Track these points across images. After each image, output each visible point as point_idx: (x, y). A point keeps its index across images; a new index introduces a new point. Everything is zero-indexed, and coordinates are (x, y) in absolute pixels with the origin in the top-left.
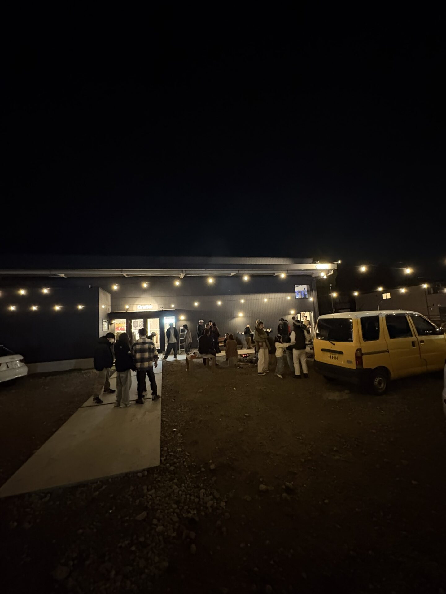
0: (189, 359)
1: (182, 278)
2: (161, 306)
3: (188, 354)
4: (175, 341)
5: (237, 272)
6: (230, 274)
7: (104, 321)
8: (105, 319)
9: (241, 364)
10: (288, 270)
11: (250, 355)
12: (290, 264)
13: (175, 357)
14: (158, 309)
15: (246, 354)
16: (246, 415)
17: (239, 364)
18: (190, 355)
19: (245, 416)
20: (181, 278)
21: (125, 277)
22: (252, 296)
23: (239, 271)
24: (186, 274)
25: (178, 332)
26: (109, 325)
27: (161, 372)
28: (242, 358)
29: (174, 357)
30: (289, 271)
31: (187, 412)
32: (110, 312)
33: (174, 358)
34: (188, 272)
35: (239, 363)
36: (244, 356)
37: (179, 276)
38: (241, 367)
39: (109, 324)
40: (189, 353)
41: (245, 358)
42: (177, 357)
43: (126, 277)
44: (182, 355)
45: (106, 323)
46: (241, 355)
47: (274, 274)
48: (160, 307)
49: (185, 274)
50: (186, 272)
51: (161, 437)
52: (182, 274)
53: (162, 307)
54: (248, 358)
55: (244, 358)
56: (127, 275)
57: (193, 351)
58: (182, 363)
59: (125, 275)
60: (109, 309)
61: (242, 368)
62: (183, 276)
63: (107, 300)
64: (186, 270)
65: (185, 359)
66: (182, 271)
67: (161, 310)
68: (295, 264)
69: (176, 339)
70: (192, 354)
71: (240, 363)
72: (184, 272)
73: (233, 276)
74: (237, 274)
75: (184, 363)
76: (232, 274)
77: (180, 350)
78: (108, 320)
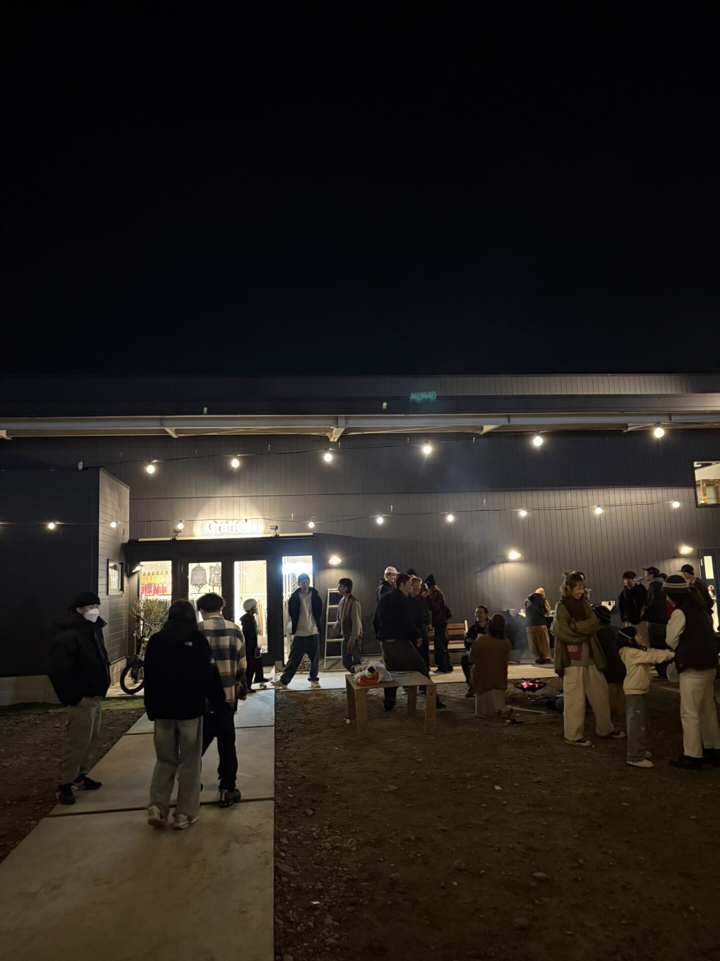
0: (355, 687)
1: (336, 440)
2: (274, 524)
3: (353, 671)
4: (315, 631)
5: (503, 421)
6: (482, 429)
7: (111, 564)
8: (113, 561)
9: (518, 711)
10: (670, 415)
11: (545, 684)
12: (679, 392)
13: (314, 678)
14: (265, 533)
15: (533, 681)
16: (538, 874)
17: (511, 710)
18: (358, 675)
19: (535, 879)
20: (332, 440)
21: (171, 437)
22: (552, 498)
23: (509, 417)
24: (348, 430)
25: (323, 602)
26: (125, 579)
27: (273, 723)
28: (519, 691)
29: (309, 680)
30: (673, 418)
31: (350, 851)
32: (126, 539)
33: (310, 683)
34: (353, 423)
35: (509, 707)
36: (525, 684)
37: (328, 434)
38: (518, 720)
39: (125, 574)
40: (357, 668)
41: (530, 693)
42: (318, 679)
43: (175, 436)
44: (335, 674)
45: (116, 572)
46: (517, 683)
47: (626, 426)
48: (269, 528)
49: (343, 430)
50: (347, 423)
51: (275, 923)
52: (335, 430)
53: (277, 528)
54: (538, 692)
55: (528, 693)
56: (177, 431)
57: (367, 663)
58: (333, 699)
59: (171, 431)
60: (124, 531)
61: (521, 723)
62: (338, 436)
63: (120, 505)
64: (346, 418)
65: (344, 685)
66: (337, 419)
67: (271, 534)
68: (693, 393)
69: (318, 626)
70: (366, 672)
71: (515, 708)
72: (342, 422)
73: (489, 434)
74: (503, 427)
75: (340, 699)
76: (487, 428)
77: (326, 657)
78: (121, 564)
